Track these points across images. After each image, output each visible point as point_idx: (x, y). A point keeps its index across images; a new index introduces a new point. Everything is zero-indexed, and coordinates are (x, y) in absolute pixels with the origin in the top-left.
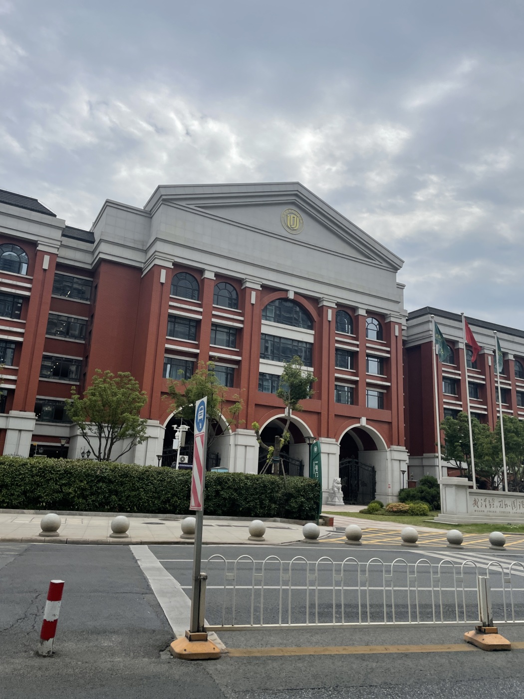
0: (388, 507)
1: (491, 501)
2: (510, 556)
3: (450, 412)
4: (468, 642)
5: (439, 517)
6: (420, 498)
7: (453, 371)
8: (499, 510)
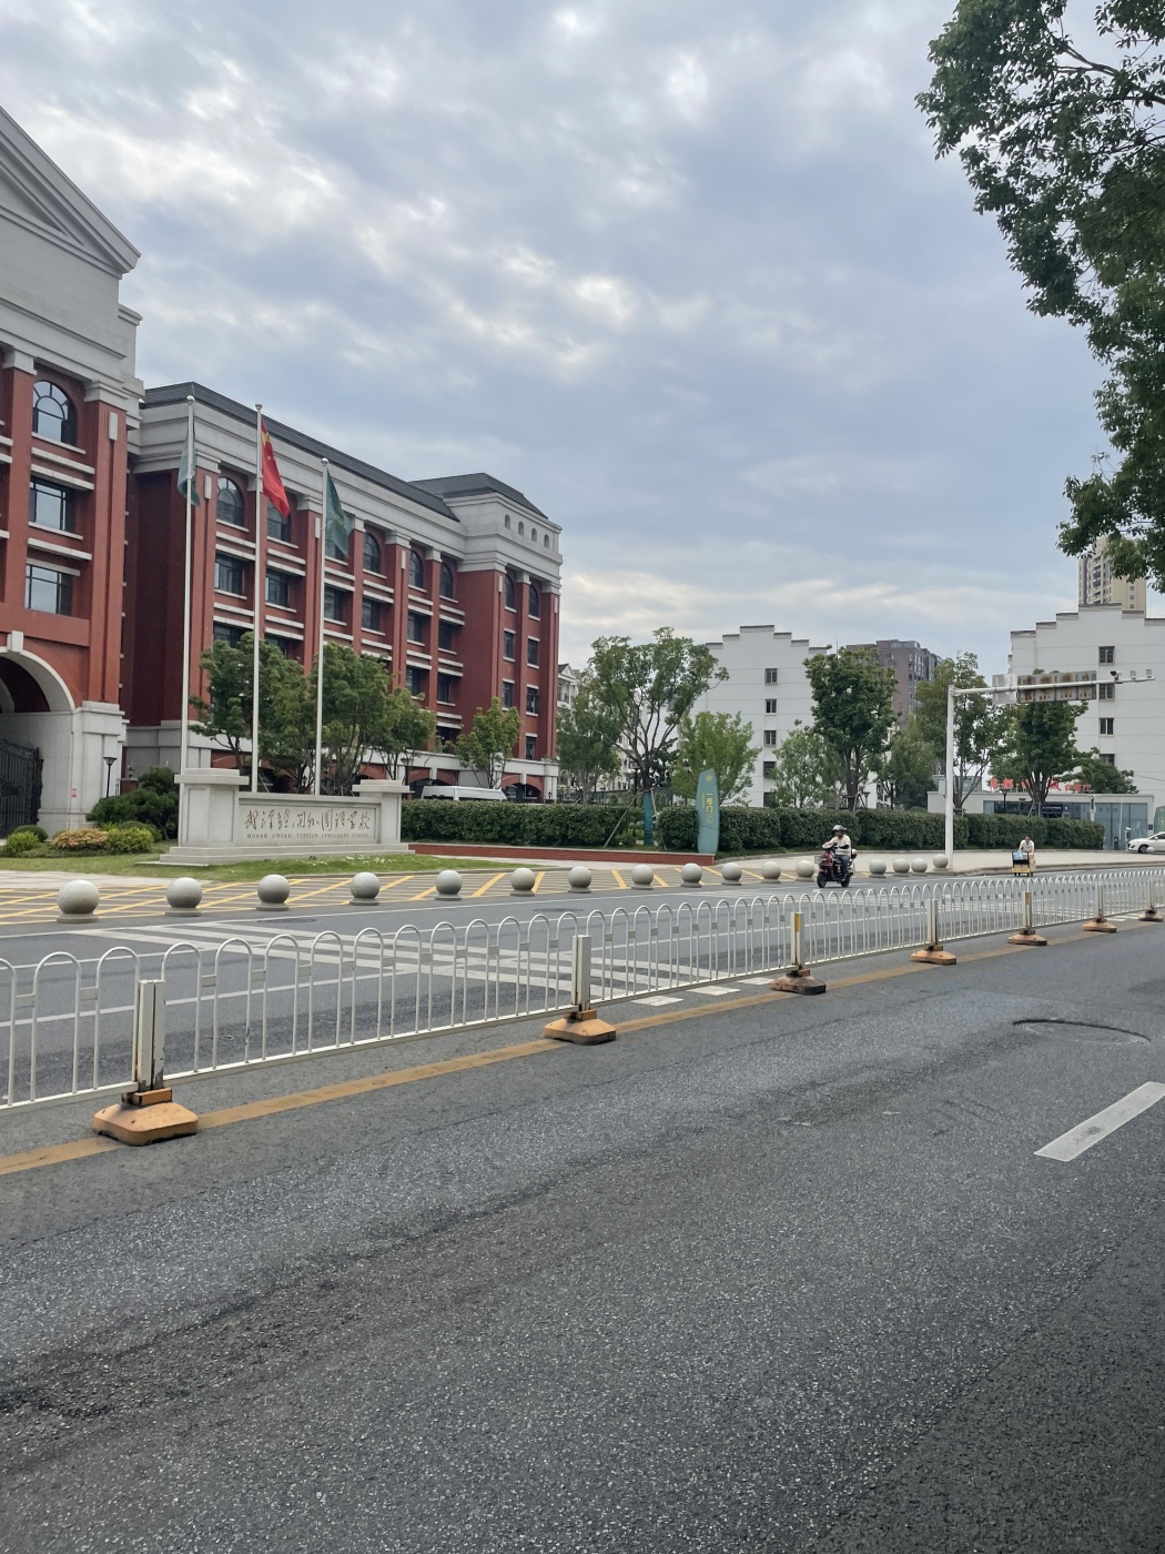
0: (56, 840)
1: (282, 815)
2: (290, 920)
3: (228, 632)
4: (100, 1133)
5: (172, 854)
6: (137, 815)
7: (240, 541)
8: (295, 831)
